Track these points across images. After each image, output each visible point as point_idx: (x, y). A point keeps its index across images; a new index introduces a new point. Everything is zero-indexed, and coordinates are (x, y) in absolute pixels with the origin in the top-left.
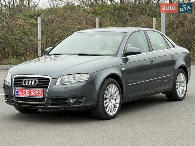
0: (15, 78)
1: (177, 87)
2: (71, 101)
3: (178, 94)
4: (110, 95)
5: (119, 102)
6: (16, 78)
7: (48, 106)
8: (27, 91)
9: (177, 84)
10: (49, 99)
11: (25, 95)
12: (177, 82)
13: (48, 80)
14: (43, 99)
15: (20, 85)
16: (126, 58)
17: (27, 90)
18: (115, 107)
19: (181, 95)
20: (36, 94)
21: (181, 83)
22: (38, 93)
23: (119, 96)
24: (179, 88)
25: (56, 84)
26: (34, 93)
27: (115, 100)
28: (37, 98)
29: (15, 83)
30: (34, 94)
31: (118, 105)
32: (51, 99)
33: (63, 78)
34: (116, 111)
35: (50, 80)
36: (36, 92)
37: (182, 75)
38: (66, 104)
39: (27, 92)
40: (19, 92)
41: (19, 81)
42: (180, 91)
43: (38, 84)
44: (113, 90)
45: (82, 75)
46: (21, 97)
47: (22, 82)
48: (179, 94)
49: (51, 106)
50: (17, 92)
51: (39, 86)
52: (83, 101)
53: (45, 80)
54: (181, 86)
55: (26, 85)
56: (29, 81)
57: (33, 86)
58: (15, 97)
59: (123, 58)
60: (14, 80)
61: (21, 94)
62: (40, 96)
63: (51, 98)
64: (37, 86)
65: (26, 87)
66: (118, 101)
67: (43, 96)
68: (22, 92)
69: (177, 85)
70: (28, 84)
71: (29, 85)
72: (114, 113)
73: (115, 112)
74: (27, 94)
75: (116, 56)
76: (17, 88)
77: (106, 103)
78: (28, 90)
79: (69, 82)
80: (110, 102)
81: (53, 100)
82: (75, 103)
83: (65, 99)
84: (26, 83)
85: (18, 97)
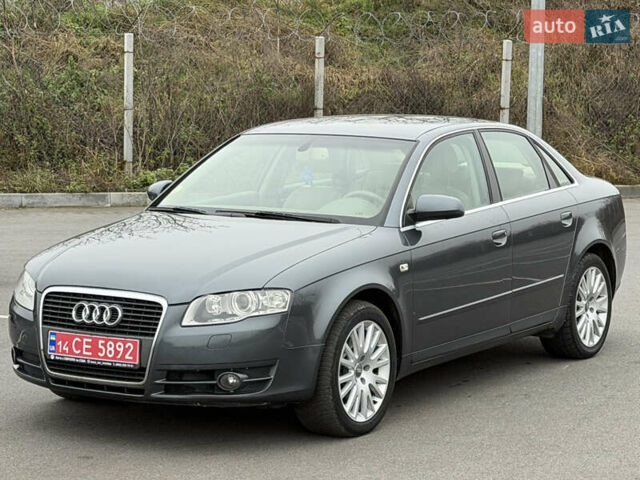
0: (47, 297)
1: (577, 314)
2: (231, 380)
3: (582, 336)
4: (357, 357)
5: (387, 379)
6: (50, 297)
7: (153, 395)
8: (87, 343)
9: (577, 303)
10: (157, 371)
11: (81, 354)
12: (580, 300)
13: (154, 308)
14: (136, 373)
15: (64, 320)
16: (414, 230)
17: (87, 339)
18: (374, 393)
19: (591, 338)
20: (117, 352)
21: (591, 298)
22: (121, 350)
23: (387, 359)
24: (585, 316)
25: (184, 324)
26: (109, 349)
27: (376, 371)
28: (118, 368)
29: (47, 313)
30: (110, 352)
31: (383, 389)
32: (165, 373)
33: (205, 301)
34: (377, 407)
35: (161, 309)
36: (115, 348)
37: (597, 273)
38: (212, 389)
39: (85, 346)
40: (60, 343)
41: (59, 308)
42: (587, 326)
43: (122, 321)
44: (369, 339)
45: (270, 293)
46: (67, 359)
47: (71, 310)
48: (584, 338)
49: (166, 393)
50: (53, 343)
51: (126, 327)
52: (268, 380)
53: (148, 307)
54: (592, 309)
55: (84, 323)
56: (92, 309)
57: (105, 325)
58: (48, 360)
59: (403, 230)
60: (45, 302)
61: (67, 349)
62: (130, 360)
63: (166, 367)
64: (118, 326)
65: (82, 328)
66: (385, 374)
67: (137, 363)
68: (70, 346)
69: (578, 308)
70: (90, 317)
71: (94, 324)
72: (370, 414)
73: (373, 410)
74: (85, 353)
75: (382, 225)
76: (53, 330)
77: (343, 385)
78: (90, 340)
79: (224, 315)
80: (359, 379)
81: (170, 374)
82: (242, 387)
83: (210, 374)
84: (84, 316)
85: (55, 360)
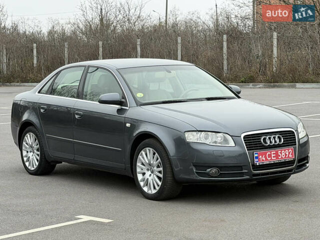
6: (246, 138)
17: (273, 152)
26: (283, 154)
39: (273, 155)
40: (261, 157)
43: (284, 141)
46: (265, 163)
50: (257, 158)
51: (287, 143)
57: (278, 144)
60: (244, 141)
67: (294, 157)
70: (271, 142)
71: (274, 145)
76: (255, 152)
84: (268, 142)
85: (259, 165)
